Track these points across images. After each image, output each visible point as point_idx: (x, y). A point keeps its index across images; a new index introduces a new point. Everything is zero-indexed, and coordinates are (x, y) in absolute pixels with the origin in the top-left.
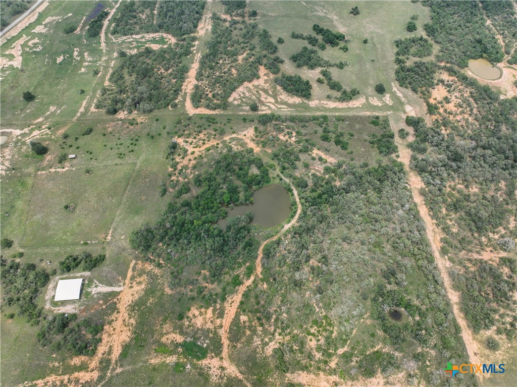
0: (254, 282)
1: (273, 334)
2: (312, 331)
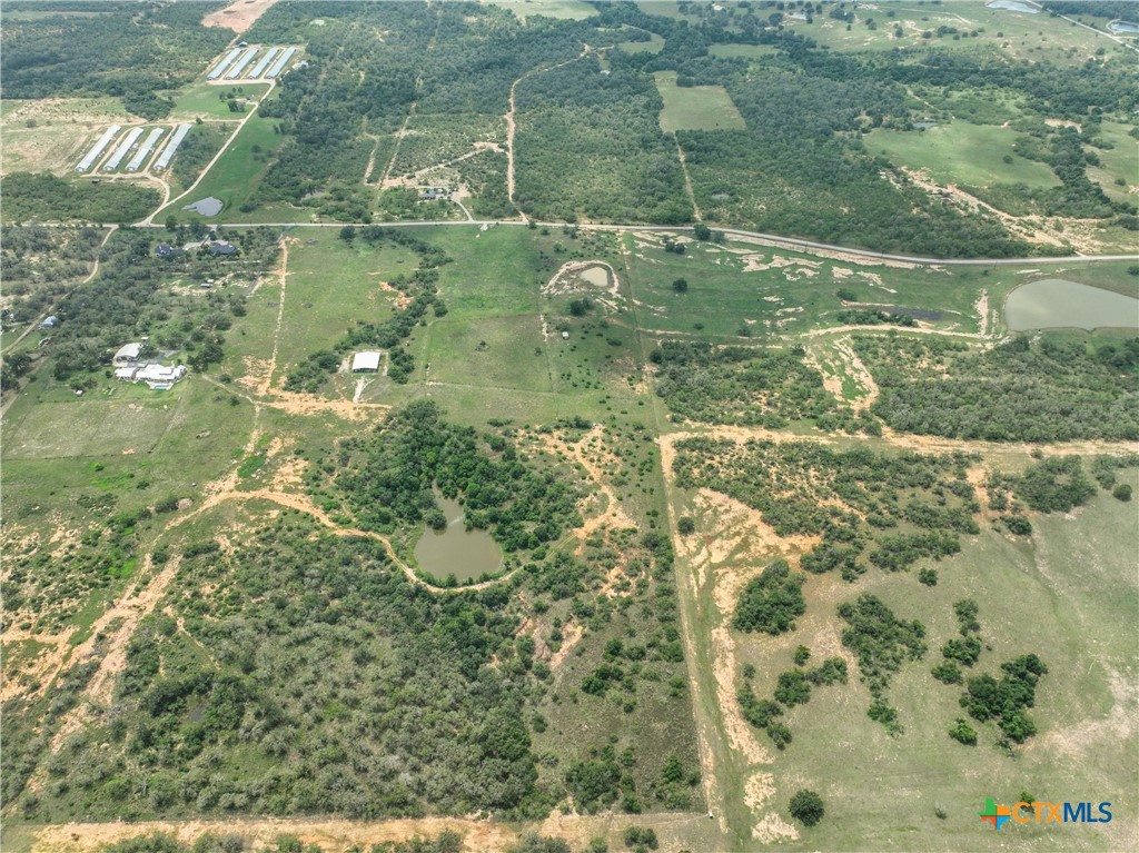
0: (324, 526)
1: (240, 544)
2: (225, 591)
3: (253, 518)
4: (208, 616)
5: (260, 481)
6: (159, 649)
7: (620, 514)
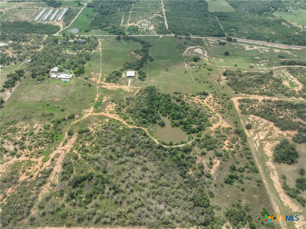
0: (124, 124)
1: (97, 130)
2: (93, 145)
3: (100, 121)
4: (88, 154)
5: (101, 110)
6: (73, 164)
7: (225, 123)
